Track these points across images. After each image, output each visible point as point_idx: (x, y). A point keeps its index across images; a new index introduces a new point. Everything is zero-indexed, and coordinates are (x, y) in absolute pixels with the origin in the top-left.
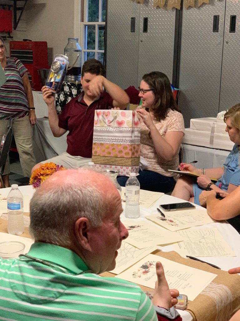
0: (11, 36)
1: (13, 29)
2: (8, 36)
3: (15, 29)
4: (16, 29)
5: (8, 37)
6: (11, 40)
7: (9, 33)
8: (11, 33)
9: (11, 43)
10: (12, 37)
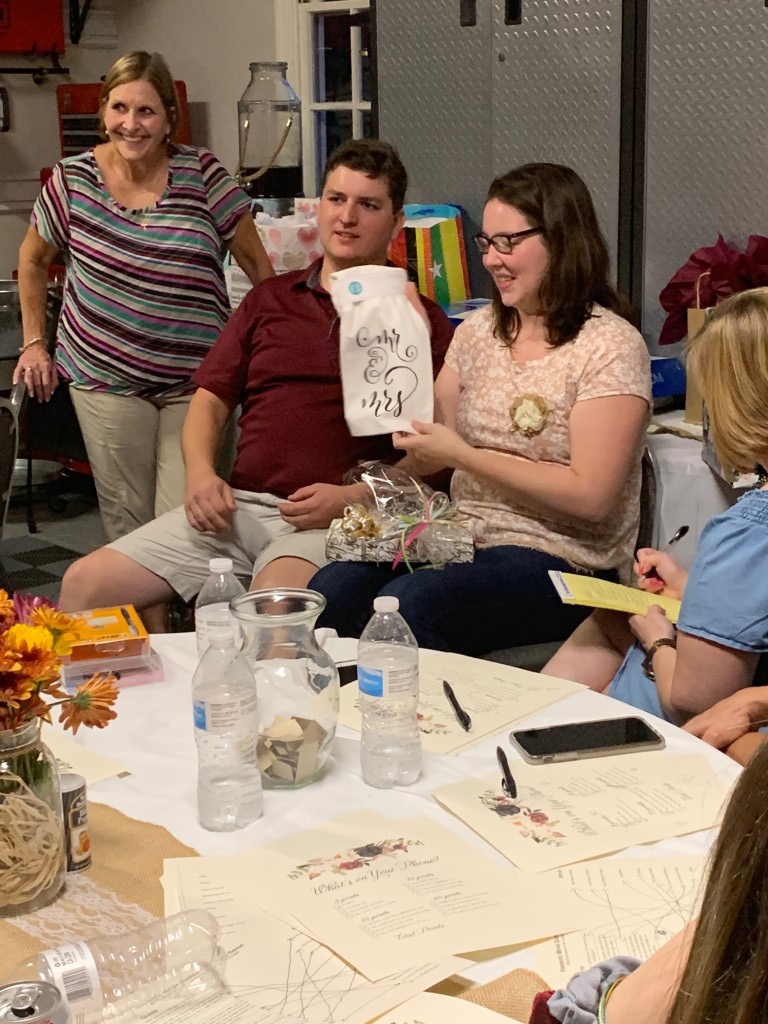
0: (63, 67)
1: (68, 41)
2: (50, 65)
3: (75, 39)
4: (80, 41)
5: (51, 71)
6: (66, 83)
7: (55, 54)
8: (61, 56)
9: (61, 90)
10: (66, 71)
